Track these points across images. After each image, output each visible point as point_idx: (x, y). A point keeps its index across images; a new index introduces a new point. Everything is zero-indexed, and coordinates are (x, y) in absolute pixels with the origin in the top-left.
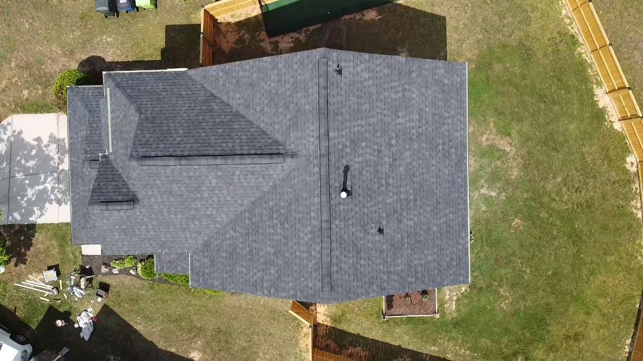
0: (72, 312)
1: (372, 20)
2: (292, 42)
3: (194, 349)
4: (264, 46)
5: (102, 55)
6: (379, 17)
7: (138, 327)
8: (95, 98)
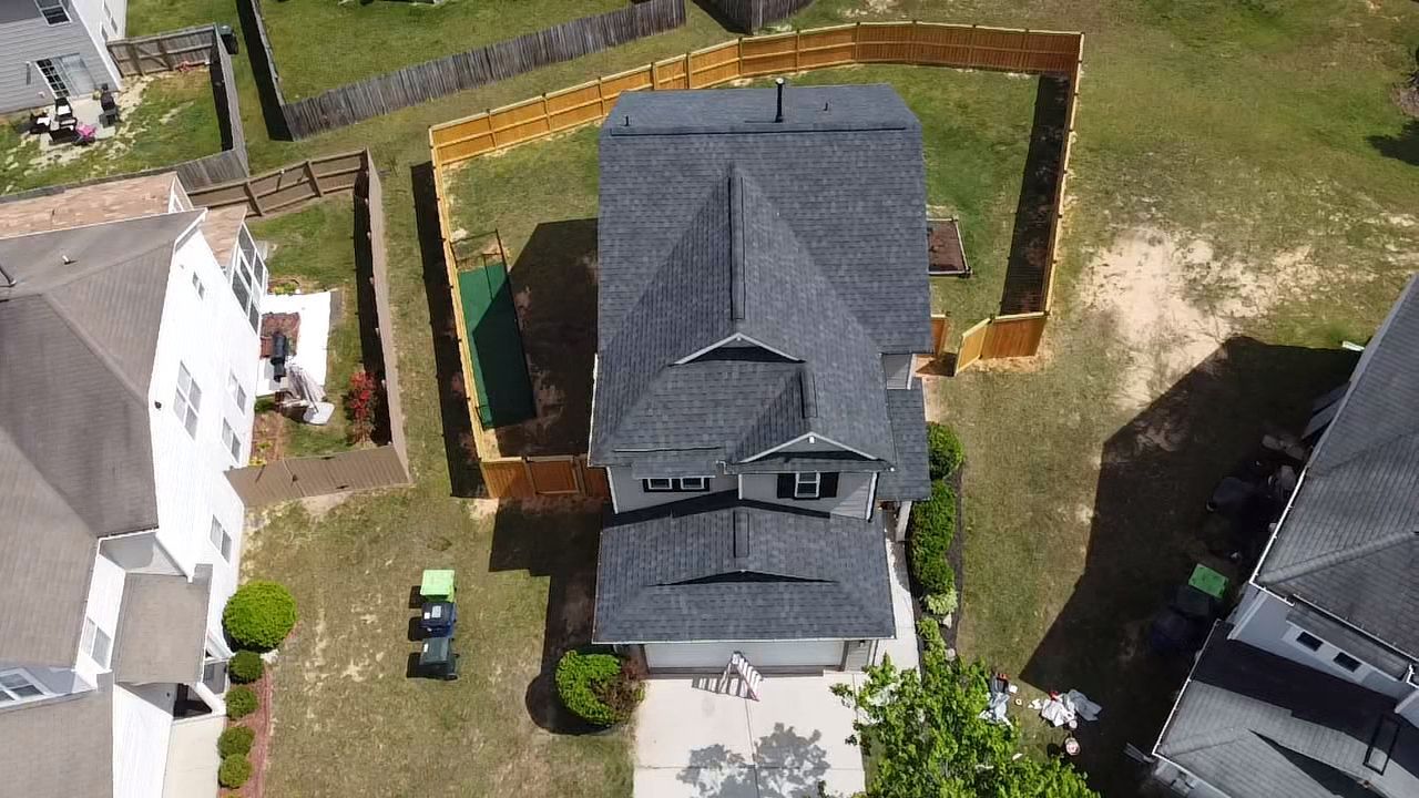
0: (1047, 741)
1: (530, 296)
2: (548, 387)
3: (1073, 518)
4: (549, 422)
5: (527, 684)
6: (528, 289)
7: (1054, 614)
8: (620, 586)
